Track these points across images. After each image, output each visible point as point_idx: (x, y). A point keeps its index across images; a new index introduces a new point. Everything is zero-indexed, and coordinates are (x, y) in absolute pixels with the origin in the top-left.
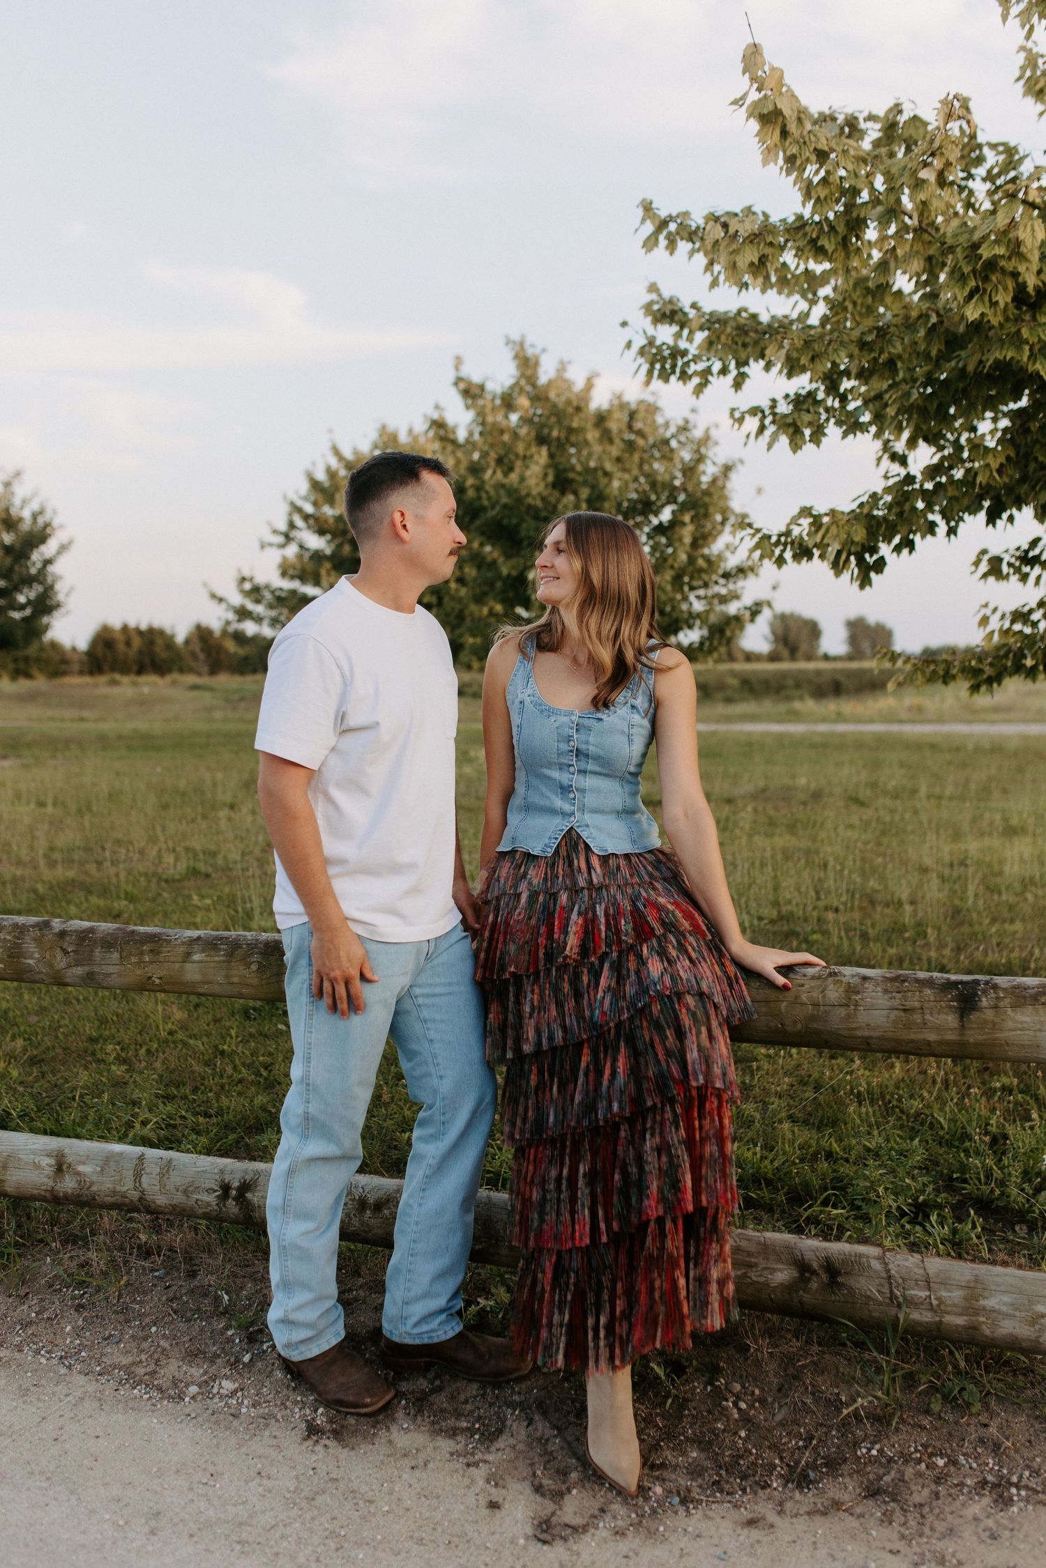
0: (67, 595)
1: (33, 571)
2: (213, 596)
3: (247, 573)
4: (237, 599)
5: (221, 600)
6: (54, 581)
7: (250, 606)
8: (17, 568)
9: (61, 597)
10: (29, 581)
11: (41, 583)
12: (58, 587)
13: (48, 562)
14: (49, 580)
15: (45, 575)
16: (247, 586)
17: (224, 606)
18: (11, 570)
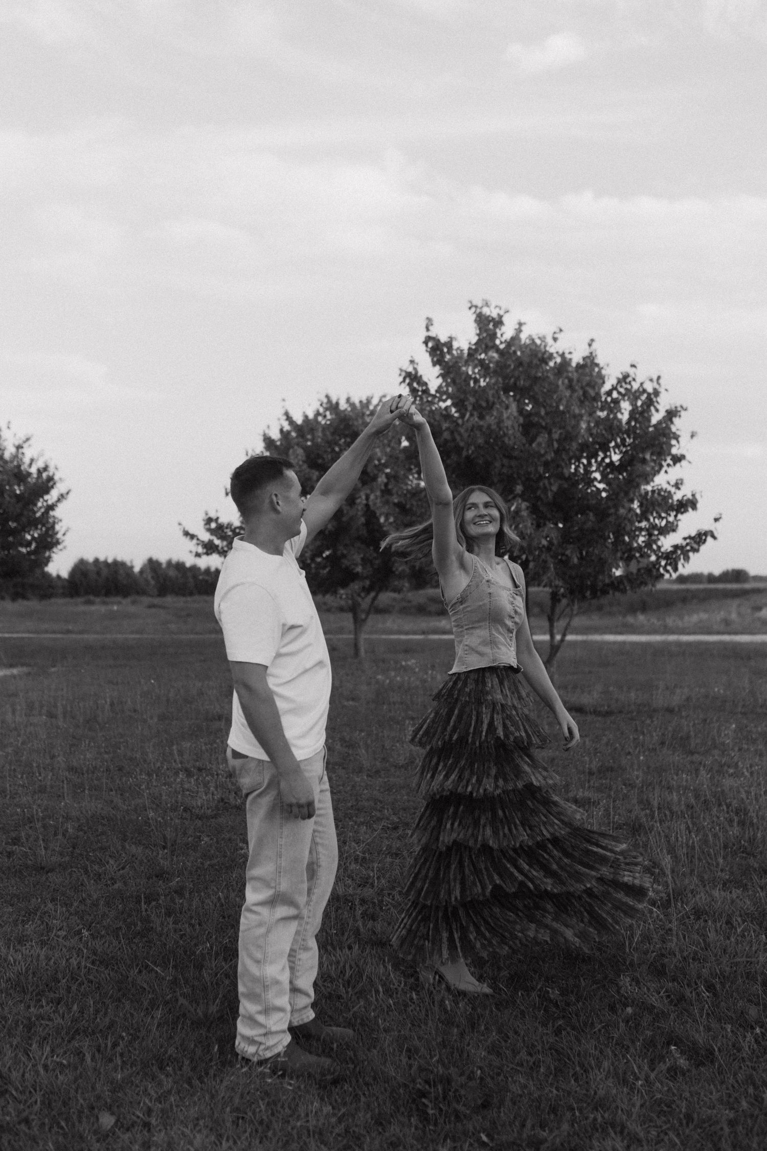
0: (64, 534)
1: (38, 515)
2: (186, 534)
3: (213, 515)
4: (206, 536)
5: (192, 537)
6: (54, 523)
7: (217, 542)
8: (25, 513)
9: (59, 536)
10: (34, 523)
11: (43, 525)
12: (57, 527)
13: (51, 507)
14: (51, 520)
15: (48, 518)
16: (213, 525)
17: (195, 541)
18: (21, 514)
